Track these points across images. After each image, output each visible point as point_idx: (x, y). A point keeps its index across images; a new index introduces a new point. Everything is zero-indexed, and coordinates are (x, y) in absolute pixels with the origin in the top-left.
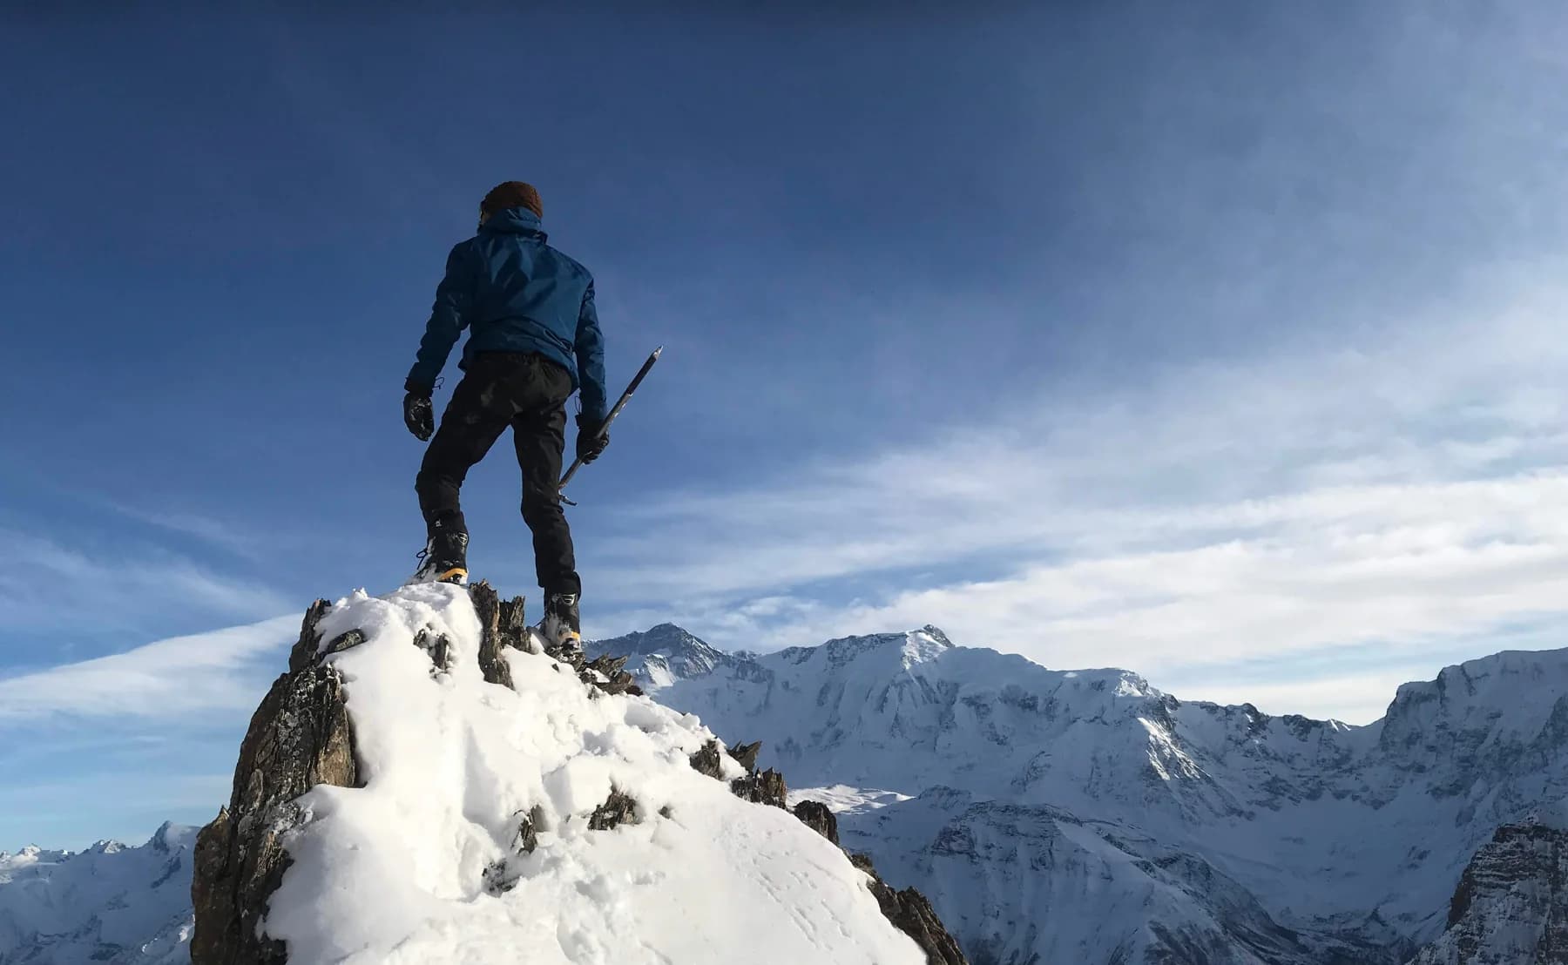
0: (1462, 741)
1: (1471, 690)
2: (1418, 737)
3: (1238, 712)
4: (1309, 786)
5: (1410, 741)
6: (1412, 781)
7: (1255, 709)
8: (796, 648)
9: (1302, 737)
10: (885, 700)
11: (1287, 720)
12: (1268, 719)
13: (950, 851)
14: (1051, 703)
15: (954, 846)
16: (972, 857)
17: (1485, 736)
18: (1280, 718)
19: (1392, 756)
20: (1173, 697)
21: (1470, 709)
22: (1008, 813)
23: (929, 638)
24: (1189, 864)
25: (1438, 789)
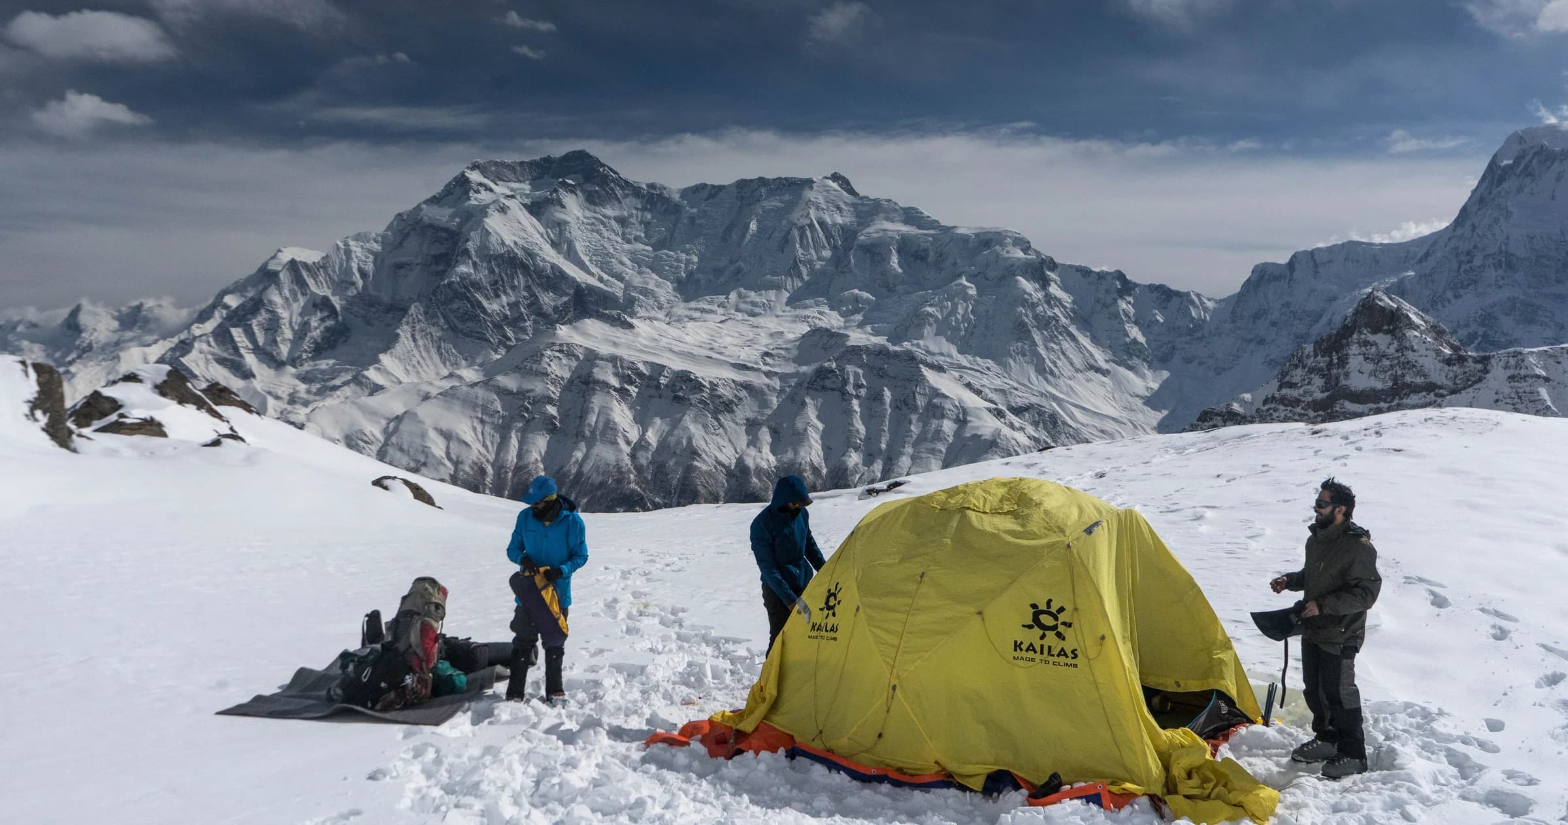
0: (1300, 320)
1: (1316, 273)
2: (1265, 313)
3: (1109, 278)
4: (1163, 350)
5: (1256, 317)
6: (1252, 352)
7: (1124, 276)
8: (706, 185)
9: (1163, 305)
10: (787, 241)
11: (1153, 288)
12: (1136, 285)
13: (824, 388)
14: (941, 256)
15: (828, 383)
16: (843, 394)
17: (1321, 316)
18: (1146, 286)
19: (1239, 328)
20: (1052, 259)
21: (1313, 291)
22: (881, 356)
23: (835, 185)
24: (1041, 414)
25: (1272, 360)
